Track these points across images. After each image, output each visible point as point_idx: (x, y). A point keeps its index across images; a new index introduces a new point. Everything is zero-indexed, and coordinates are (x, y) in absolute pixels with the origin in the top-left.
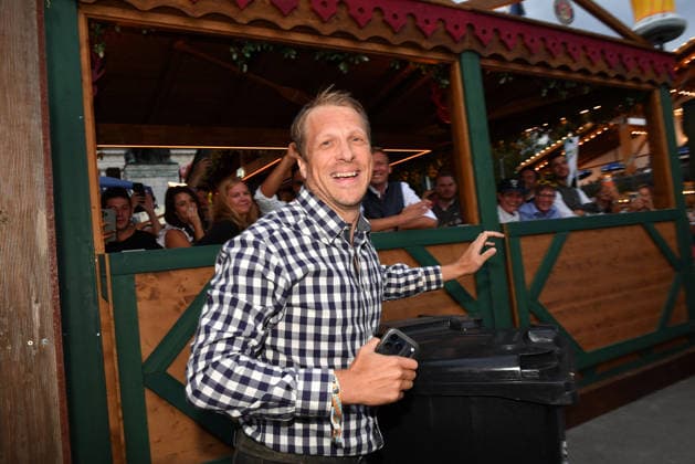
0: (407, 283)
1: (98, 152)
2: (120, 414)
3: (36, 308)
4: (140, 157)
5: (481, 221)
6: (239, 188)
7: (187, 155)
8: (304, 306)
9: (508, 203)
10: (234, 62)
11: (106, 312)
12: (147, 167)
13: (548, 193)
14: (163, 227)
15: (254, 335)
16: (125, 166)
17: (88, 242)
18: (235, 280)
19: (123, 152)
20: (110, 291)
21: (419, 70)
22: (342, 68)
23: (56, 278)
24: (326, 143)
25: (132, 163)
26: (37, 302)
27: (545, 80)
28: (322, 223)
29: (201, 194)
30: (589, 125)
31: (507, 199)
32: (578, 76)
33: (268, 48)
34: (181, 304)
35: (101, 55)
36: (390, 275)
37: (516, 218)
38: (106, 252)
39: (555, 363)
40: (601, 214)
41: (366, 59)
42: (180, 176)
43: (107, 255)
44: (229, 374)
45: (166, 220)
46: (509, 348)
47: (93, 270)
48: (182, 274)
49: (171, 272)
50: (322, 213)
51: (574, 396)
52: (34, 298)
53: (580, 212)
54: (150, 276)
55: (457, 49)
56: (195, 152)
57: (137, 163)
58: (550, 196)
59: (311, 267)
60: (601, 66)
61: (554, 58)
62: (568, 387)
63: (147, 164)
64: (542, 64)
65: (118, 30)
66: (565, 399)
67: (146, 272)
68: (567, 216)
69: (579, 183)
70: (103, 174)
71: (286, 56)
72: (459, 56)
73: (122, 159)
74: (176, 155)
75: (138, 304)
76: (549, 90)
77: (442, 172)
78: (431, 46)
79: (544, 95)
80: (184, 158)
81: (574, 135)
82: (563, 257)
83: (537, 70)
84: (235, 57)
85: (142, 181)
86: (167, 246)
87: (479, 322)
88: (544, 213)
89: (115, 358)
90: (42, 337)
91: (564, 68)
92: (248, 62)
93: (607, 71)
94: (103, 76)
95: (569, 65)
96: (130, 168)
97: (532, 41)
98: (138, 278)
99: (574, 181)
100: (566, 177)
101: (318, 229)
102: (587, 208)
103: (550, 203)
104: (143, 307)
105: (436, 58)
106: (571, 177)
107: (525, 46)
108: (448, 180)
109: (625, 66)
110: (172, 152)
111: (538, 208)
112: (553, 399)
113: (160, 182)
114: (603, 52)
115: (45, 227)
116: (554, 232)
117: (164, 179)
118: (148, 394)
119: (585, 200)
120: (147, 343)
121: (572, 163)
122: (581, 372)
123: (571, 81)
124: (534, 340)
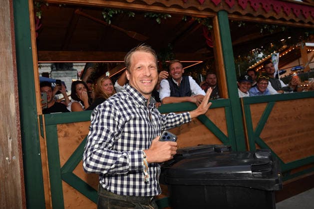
0: (175, 121)
1: (39, 65)
2: (50, 194)
3: (10, 141)
4: (58, 67)
5: (229, 97)
6: (108, 81)
7: (81, 66)
8: (129, 132)
9: (243, 87)
10: (104, 20)
11: (43, 143)
12: (61, 72)
13: (264, 82)
14: (70, 101)
15: (110, 142)
16: (51, 72)
17: (34, 109)
18: (103, 120)
19: (50, 65)
20: (45, 133)
21: (197, 21)
22: (158, 21)
23: (19, 127)
24: (139, 68)
25: (54, 70)
26: (10, 138)
27: (261, 24)
28: (136, 99)
29: (89, 85)
30: (284, 47)
31: (243, 85)
32: (279, 22)
33: (121, 12)
34: (79, 139)
35: (40, 17)
36: (167, 119)
37: (248, 95)
38: (43, 114)
39: (270, 169)
40: (292, 92)
41: (170, 16)
42: (78, 76)
43: (43, 115)
44: (100, 155)
45: (72, 98)
46: (246, 161)
47: (37, 123)
48: (80, 124)
49: (75, 124)
50: (136, 95)
51: (280, 186)
52: (9, 137)
53: (281, 91)
54: (64, 125)
55: (216, 10)
56: (85, 64)
57: (57, 70)
58: (265, 84)
59: (133, 116)
60: (291, 16)
61: (266, 13)
62: (277, 181)
63: (62, 70)
64: (260, 16)
65: (47, 5)
66: (276, 187)
67: (63, 124)
68: (274, 94)
69: (280, 77)
70: (41, 76)
71: (130, 16)
72: (217, 13)
73: (50, 68)
74: (76, 65)
75: (59, 139)
76: (264, 29)
77: (209, 72)
78: (203, 8)
79: (261, 32)
80: (80, 67)
81: (277, 53)
82: (272, 114)
83: (258, 19)
84: (105, 17)
85: (59, 79)
86: (72, 111)
87: (230, 148)
88: (262, 92)
89: (48, 166)
90: (13, 156)
91: (271, 18)
92: (111, 19)
93: (294, 19)
94: (41, 27)
95: (274, 16)
96: (54, 72)
97: (255, 4)
98: (58, 126)
99: (277, 75)
100: (273, 74)
101: (134, 101)
102: (284, 89)
103: (266, 87)
104: (61, 140)
105: (205, 14)
106: (275, 74)
107: (251, 7)
108: (212, 76)
109: (304, 16)
110: (74, 64)
111: (259, 90)
112: (269, 188)
113: (68, 80)
114: (292, 9)
115: (14, 101)
116: (268, 102)
117: (70, 78)
118: (64, 184)
119: (283, 85)
120: (63, 158)
121: (276, 67)
122: (283, 174)
123: (275, 25)
124: (258, 157)
